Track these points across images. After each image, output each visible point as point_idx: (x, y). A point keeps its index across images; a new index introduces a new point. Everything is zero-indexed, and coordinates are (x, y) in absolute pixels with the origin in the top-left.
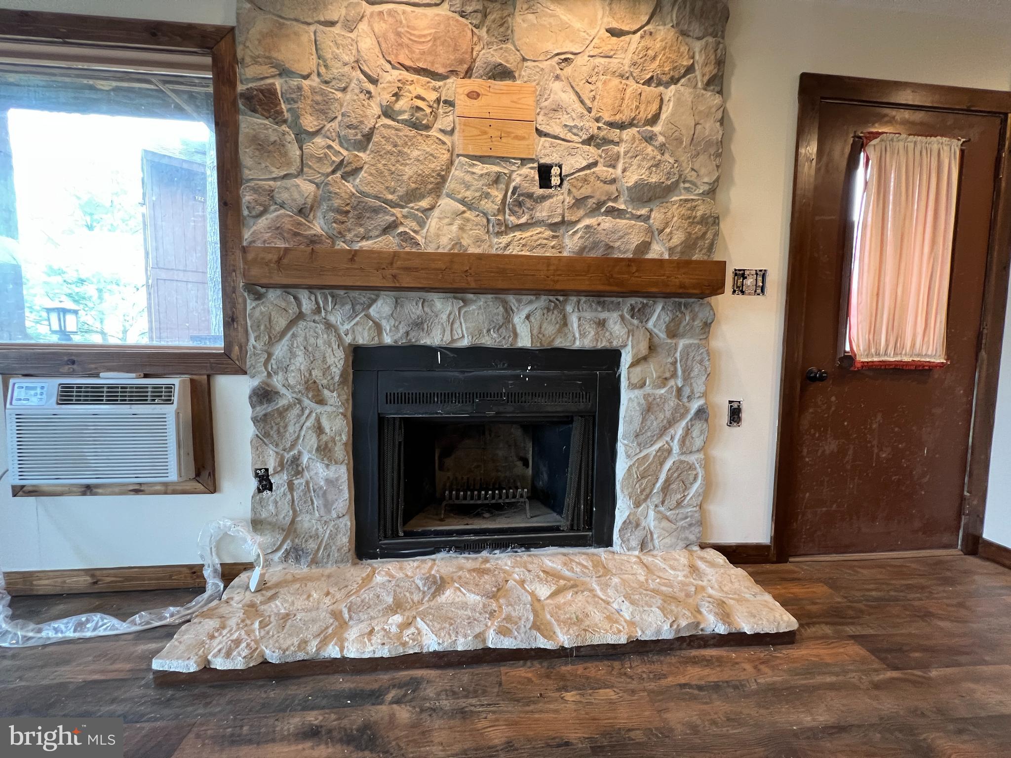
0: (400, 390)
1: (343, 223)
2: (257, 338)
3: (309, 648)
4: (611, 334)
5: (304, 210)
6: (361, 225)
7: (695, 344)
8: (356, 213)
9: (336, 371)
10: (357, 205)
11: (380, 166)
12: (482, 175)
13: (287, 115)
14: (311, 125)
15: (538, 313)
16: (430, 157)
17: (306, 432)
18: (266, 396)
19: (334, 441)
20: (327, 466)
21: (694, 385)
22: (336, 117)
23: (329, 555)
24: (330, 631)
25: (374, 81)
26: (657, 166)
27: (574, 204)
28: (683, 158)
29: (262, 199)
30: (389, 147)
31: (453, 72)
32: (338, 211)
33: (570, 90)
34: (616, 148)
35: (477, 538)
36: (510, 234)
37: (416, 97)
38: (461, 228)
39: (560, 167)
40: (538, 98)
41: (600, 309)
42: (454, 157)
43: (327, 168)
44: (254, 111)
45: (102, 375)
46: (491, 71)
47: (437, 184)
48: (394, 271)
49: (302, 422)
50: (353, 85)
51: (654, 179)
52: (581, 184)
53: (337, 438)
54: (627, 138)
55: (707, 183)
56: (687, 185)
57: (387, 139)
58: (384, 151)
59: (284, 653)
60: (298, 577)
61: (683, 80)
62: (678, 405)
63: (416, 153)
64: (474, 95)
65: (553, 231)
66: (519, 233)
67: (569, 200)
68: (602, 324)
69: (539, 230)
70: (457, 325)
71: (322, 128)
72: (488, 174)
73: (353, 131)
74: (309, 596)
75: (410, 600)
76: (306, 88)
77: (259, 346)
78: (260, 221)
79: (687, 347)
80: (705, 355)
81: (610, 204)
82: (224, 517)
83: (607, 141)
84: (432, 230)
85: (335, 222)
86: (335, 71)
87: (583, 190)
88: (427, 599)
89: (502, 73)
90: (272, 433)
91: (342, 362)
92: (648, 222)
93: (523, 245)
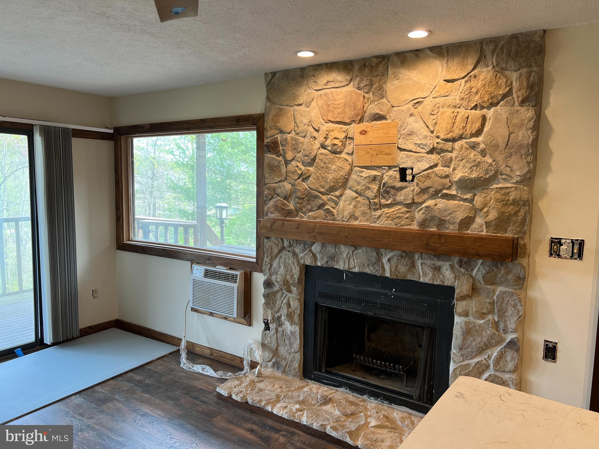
0: (325, 291)
1: (302, 203)
2: (267, 257)
3: (262, 403)
4: (444, 276)
5: (286, 197)
6: (309, 204)
7: (510, 292)
8: (307, 198)
9: (296, 277)
10: (308, 195)
11: (318, 174)
12: (365, 177)
13: (281, 152)
14: (290, 156)
15: (395, 258)
16: (341, 169)
17: (284, 305)
18: (269, 285)
19: (295, 312)
20: (291, 324)
21: (508, 322)
22: (301, 151)
23: (290, 371)
24: (272, 401)
25: (317, 131)
26: (477, 166)
27: (420, 192)
28: (500, 158)
29: (271, 192)
30: (322, 165)
31: (353, 121)
32: (299, 198)
33: (421, 120)
34: (451, 154)
35: (362, 386)
36: (382, 209)
37: (334, 139)
38: (355, 207)
39: (412, 169)
40: (399, 129)
41: (436, 259)
42: (353, 167)
43: (296, 177)
44: (270, 151)
45: (217, 267)
46: (373, 117)
47: (344, 182)
48: (315, 234)
49: (282, 300)
50: (308, 134)
51: (474, 175)
52: (424, 180)
53: (296, 311)
54: (457, 148)
55: (519, 176)
56: (504, 177)
57: (321, 160)
58: (320, 167)
59: (253, 401)
60: (276, 377)
61: (501, 103)
62: (494, 334)
63: (334, 167)
64: (364, 132)
65: (407, 208)
66: (387, 209)
67: (417, 189)
68: (438, 269)
69: (399, 207)
70: (351, 260)
71: (295, 157)
72: (369, 177)
73: (307, 158)
74: (274, 386)
75: (310, 402)
76: (289, 138)
77: (268, 260)
78: (270, 202)
79: (502, 293)
80: (517, 301)
81: (445, 191)
82: (251, 339)
83: (443, 151)
84: (341, 207)
85: (298, 204)
86: (301, 128)
87: (426, 183)
88: (317, 405)
89: (379, 117)
90: (270, 303)
91: (299, 273)
92: (473, 203)
93: (388, 217)
